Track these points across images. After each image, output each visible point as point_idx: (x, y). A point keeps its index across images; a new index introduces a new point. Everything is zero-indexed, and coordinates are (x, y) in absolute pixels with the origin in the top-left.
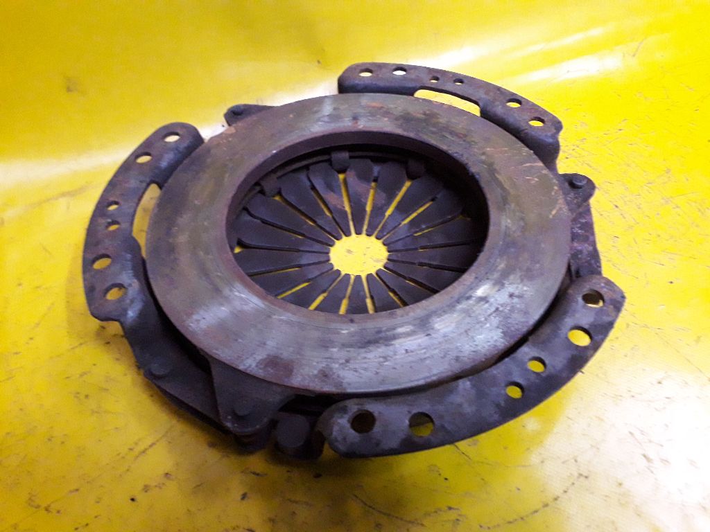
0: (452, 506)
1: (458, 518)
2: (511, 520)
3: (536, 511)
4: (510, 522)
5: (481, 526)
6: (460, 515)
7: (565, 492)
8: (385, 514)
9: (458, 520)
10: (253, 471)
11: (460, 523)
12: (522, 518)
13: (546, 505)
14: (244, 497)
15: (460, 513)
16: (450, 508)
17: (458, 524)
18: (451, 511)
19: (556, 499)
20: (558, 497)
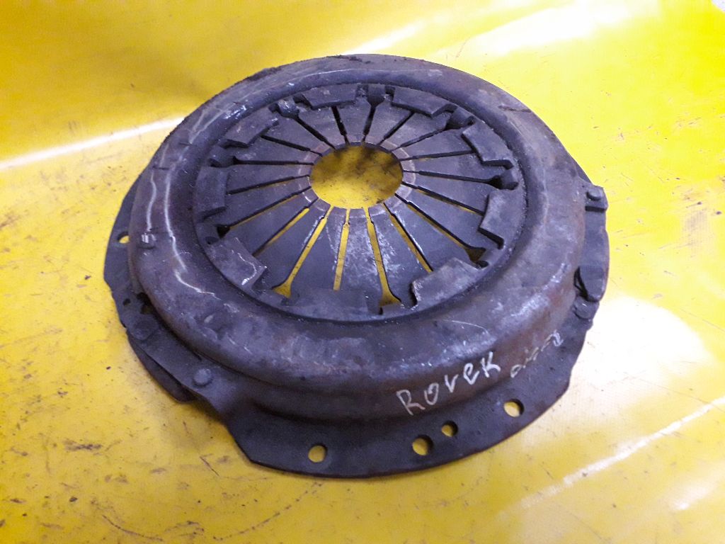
0: (191, 520)
1: (196, 531)
2: (243, 530)
3: (267, 521)
4: (242, 532)
5: (215, 538)
6: (197, 529)
7: (298, 500)
8: (129, 532)
9: (195, 533)
10: (14, 498)
11: (197, 536)
12: (253, 528)
13: (278, 514)
15: (198, 527)
16: (190, 523)
17: (194, 537)
19: (287, 508)
20: (290, 506)
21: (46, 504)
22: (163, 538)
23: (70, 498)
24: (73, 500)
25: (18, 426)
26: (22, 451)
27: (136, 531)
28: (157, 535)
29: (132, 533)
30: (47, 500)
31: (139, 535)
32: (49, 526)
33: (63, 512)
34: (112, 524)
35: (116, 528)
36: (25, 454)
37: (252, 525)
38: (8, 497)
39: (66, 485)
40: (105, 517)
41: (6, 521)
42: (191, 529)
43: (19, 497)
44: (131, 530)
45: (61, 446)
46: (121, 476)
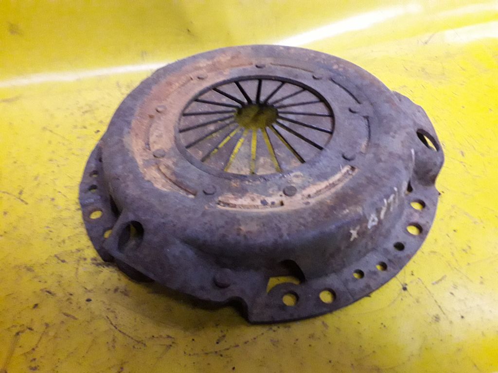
0: (171, 335)
1: (172, 344)
3: (228, 349)
4: (207, 354)
5: (185, 353)
7: (255, 339)
9: (171, 346)
10: (48, 290)
11: (172, 348)
13: (237, 346)
14: (36, 306)
16: (169, 337)
17: (170, 348)
18: (170, 339)
19: (246, 343)
20: (248, 342)
21: (68, 299)
22: (147, 344)
23: (86, 299)
24: (89, 300)
25: (64, 241)
26: (62, 259)
27: (127, 333)
28: (142, 340)
29: (124, 334)
30: (70, 296)
31: (129, 337)
32: (67, 315)
33: (80, 308)
34: (112, 324)
35: (114, 328)
36: (63, 261)
37: (216, 350)
38: (46, 288)
39: (86, 289)
40: (108, 318)
41: (39, 305)
42: (168, 342)
43: (52, 290)
44: (124, 331)
45: (89, 261)
46: (126, 291)
